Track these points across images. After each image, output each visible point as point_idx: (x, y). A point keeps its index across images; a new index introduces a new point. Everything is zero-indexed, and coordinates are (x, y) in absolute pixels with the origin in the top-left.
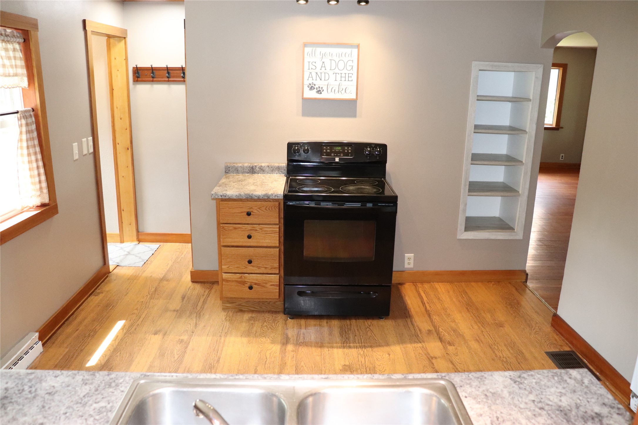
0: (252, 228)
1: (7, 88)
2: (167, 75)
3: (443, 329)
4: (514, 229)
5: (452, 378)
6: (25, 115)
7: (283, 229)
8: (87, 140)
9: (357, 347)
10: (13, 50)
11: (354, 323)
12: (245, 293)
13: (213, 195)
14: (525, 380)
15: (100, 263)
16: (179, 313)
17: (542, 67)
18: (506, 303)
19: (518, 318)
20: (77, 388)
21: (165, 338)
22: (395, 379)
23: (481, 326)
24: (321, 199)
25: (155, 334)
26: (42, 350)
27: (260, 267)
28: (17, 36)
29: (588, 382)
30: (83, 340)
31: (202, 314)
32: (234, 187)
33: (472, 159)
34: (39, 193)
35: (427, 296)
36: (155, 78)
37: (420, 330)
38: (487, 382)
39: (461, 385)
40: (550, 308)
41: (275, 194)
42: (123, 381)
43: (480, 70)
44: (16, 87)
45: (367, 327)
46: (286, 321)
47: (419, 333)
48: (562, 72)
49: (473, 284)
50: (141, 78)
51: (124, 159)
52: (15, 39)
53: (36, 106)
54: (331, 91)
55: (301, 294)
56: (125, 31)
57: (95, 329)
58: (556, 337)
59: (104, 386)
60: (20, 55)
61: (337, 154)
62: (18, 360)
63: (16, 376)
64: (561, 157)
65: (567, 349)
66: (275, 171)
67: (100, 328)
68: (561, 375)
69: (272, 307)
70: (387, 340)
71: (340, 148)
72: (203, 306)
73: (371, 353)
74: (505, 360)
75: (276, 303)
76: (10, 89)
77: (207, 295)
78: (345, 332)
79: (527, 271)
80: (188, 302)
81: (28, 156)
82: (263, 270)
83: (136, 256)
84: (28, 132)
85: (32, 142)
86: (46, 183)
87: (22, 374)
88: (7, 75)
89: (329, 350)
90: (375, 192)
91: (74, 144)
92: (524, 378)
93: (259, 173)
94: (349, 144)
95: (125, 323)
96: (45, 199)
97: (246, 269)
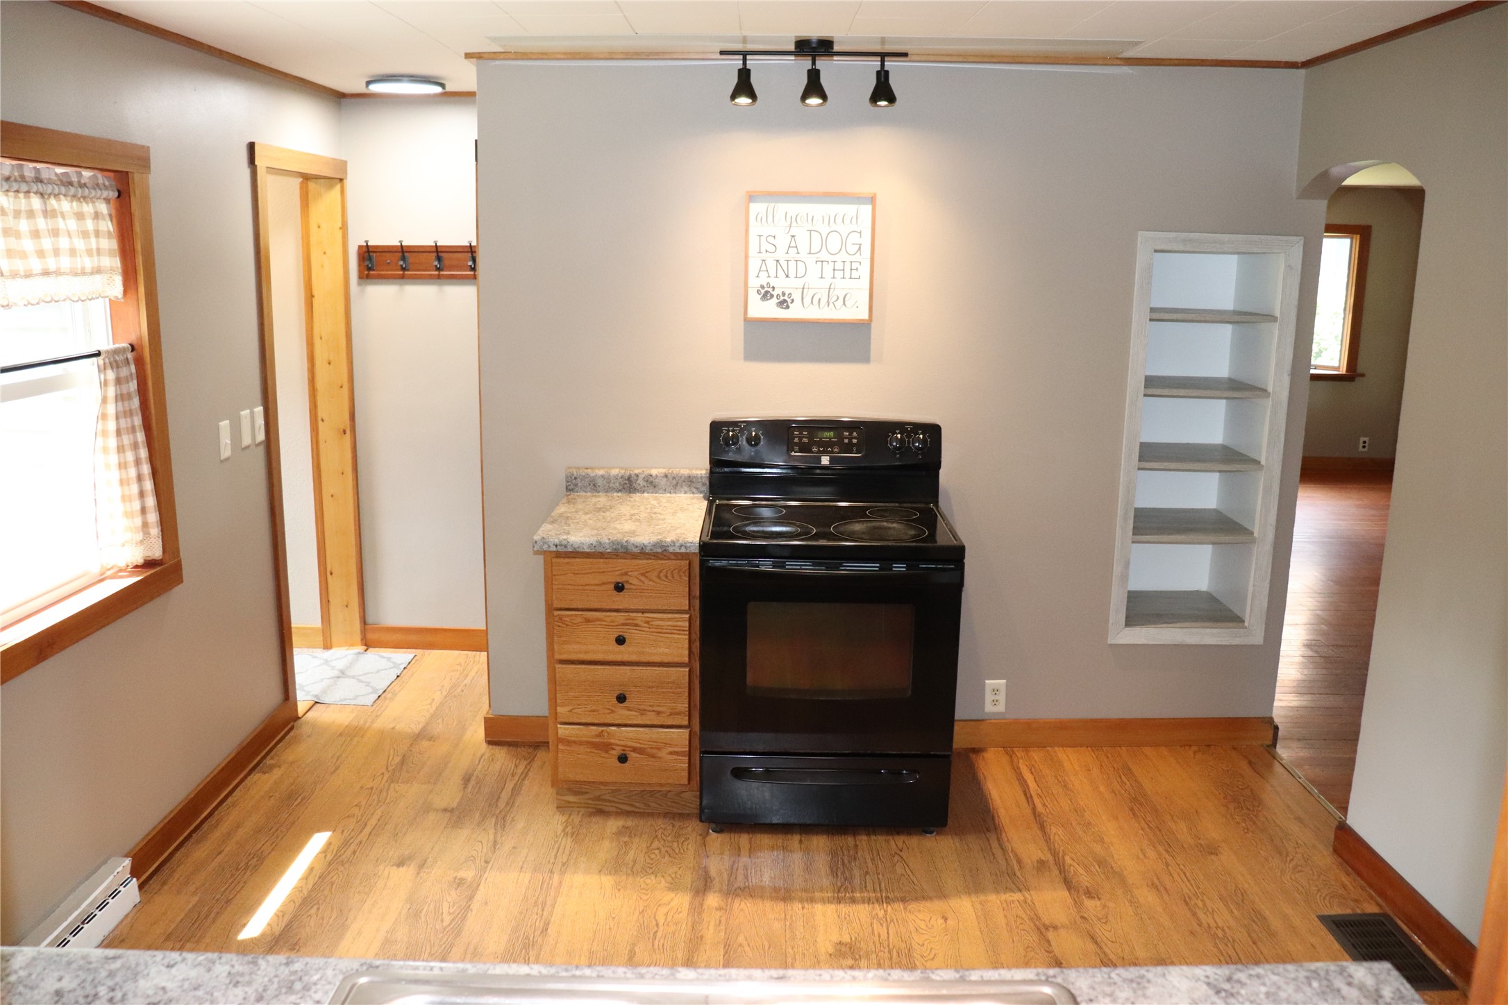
0: (626, 619)
1: (77, 301)
2: (436, 263)
3: (1073, 859)
4: (1244, 621)
5: (1072, 980)
6: (113, 360)
7: (698, 622)
8: (252, 414)
9: (870, 900)
10: (93, 216)
11: (864, 843)
12: (606, 770)
13: (538, 543)
14: (1242, 988)
15: (275, 696)
16: (457, 816)
17: (1302, 242)
18: (1225, 798)
19: (1253, 832)
20: (216, 994)
21: (422, 874)
22: (937, 981)
23: (1164, 852)
24: (786, 553)
25: (400, 864)
26: (138, 899)
27: (645, 710)
28: (104, 185)
29: (1391, 995)
30: (232, 876)
31: (511, 819)
32: (586, 525)
33: (1140, 456)
34: (140, 536)
35: (1037, 779)
36: (408, 270)
37: (1019, 861)
38: (1151, 990)
39: (1092, 997)
40: (1331, 808)
41: (680, 541)
42: (320, 979)
43: (1156, 251)
44: (98, 298)
45: (896, 853)
46: (704, 836)
47: (1016, 867)
48: (1360, 244)
49: (1147, 750)
50: (377, 271)
51: (336, 455)
52: (99, 192)
53: (140, 338)
54: (812, 302)
55: (741, 773)
56: (342, 165)
57: (261, 851)
58: (1345, 879)
59: (276, 990)
60: (108, 227)
61: (826, 447)
62: (83, 923)
63: (82, 962)
64: (1361, 445)
65: (1371, 908)
66: (682, 486)
67: (273, 850)
68: (1328, 977)
69: (673, 804)
70: (941, 884)
71: (832, 434)
72: (512, 800)
73: (903, 913)
74: (1220, 933)
75: (682, 795)
76: (85, 302)
77: (522, 773)
78: (843, 864)
79: (1276, 720)
80: (477, 789)
81: (119, 452)
82: (650, 718)
83: (360, 681)
84: (120, 398)
85: (129, 420)
86: (158, 513)
87: (93, 959)
88: (79, 272)
89: (803, 908)
90: (914, 537)
91: (221, 424)
92: (1239, 982)
93: (644, 492)
94: (854, 425)
95: (331, 837)
96: (154, 550)
97: (611, 715)
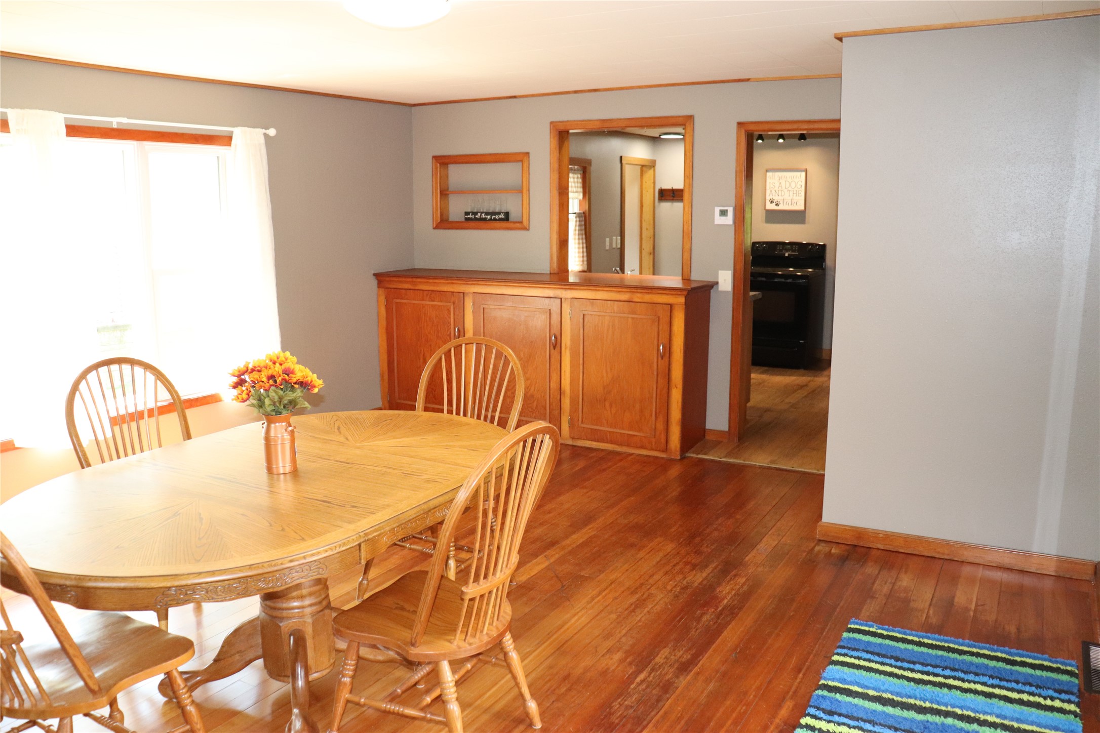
6: (579, 215)
8: (617, 238)
10: (578, 178)
28: (581, 170)
34: (581, 263)
36: (674, 197)
44: (576, 199)
50: (663, 197)
52: (579, 172)
53: (586, 210)
54: (786, 204)
56: (655, 161)
60: (581, 181)
61: (787, 250)
71: (790, 246)
84: (580, 225)
85: (581, 232)
86: (587, 258)
88: (573, 192)
91: (608, 239)
94: (796, 244)
96: (585, 268)
